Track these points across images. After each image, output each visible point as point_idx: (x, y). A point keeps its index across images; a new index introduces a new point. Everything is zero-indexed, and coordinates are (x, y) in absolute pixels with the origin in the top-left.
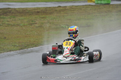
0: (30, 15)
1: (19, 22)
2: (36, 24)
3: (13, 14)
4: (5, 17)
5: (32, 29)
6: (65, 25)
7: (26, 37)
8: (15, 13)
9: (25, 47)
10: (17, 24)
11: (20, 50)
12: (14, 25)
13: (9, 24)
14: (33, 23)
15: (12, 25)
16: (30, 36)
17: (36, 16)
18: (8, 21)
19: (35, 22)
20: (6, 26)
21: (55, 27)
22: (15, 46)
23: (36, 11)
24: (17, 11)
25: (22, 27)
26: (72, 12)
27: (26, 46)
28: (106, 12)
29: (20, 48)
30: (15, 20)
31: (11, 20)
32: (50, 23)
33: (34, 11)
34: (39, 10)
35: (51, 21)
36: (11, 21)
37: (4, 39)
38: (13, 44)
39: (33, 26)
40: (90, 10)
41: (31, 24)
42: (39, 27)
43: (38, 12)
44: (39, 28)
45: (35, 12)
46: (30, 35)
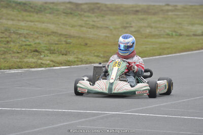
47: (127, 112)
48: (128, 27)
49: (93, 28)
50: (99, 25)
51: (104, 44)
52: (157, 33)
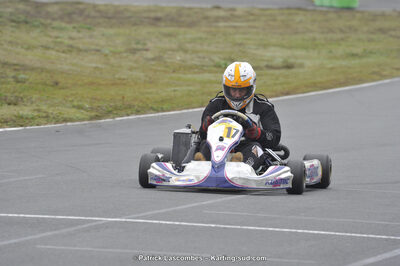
0: (135, 24)
1: (102, 42)
2: (147, 50)
3: (89, 20)
4: (63, 25)
5: (135, 65)
6: (224, 59)
7: (113, 84)
8: (94, 17)
9: (108, 113)
10: (93, 47)
11: (91, 118)
12: (86, 51)
13: (71, 46)
14: (140, 46)
15: (79, 50)
16: (125, 84)
17: (151, 29)
18: (71, 38)
19: (145, 44)
20: (63, 52)
21: (198, 63)
22: (79, 107)
23: (153, 15)
24: (99, 11)
25: (106, 55)
26: (250, 24)
27: (110, 109)
28: (342, 31)
29: (93, 114)
30: (91, 37)
31: (80, 35)
32: (186, 51)
33: (145, 15)
34: (159, 15)
35: (188, 46)
36: (80, 38)
37: (52, 86)
38: (75, 103)
39: (137, 56)
40: (301, 22)
41: (134, 51)
42: (153, 59)
43: (158, 19)
44: (153, 63)
45: (148, 18)
46: (125, 82)
47: (138, 218)
48: (139, 50)
49: (70, 51)
50: (81, 46)
51: (92, 84)
52: (196, 62)
